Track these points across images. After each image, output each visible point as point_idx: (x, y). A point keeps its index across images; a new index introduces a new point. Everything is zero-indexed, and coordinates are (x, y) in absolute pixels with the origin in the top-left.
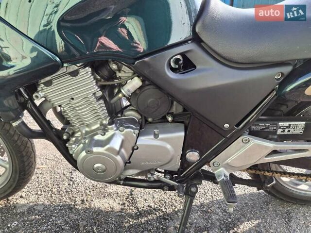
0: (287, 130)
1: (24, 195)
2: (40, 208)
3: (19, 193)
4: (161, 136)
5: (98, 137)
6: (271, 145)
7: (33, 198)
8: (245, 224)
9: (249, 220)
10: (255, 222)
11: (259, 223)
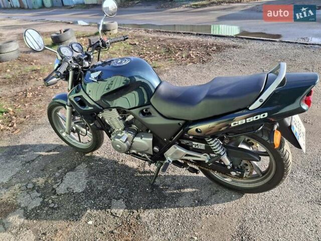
0: (197, 146)
1: (99, 152)
2: (104, 160)
3: (97, 151)
4: (143, 139)
5: (119, 135)
6: (184, 152)
7: (102, 155)
8: (189, 189)
9: (192, 188)
10: (194, 190)
11: (196, 191)
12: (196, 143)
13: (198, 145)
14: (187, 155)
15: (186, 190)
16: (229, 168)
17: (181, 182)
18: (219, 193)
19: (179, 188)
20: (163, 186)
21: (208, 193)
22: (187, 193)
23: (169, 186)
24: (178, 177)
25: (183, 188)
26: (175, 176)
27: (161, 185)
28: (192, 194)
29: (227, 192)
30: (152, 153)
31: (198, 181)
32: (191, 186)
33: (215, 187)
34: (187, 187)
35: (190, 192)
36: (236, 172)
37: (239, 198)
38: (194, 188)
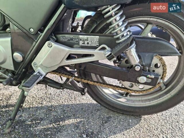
0: (86, 42)
8: (71, 120)
9: (76, 118)
10: (79, 120)
11: (81, 121)
12: (85, 37)
13: (87, 40)
14: (70, 57)
15: (67, 122)
16: (138, 69)
17: (59, 112)
18: (112, 119)
19: (57, 120)
20: (32, 121)
21: (99, 122)
22: (69, 125)
23: (42, 119)
24: (55, 107)
25: (63, 120)
26: (51, 106)
27: (29, 120)
28: (76, 126)
29: (121, 117)
30: (12, 68)
31: (82, 109)
32: (74, 115)
33: (105, 113)
34: (69, 117)
35: (73, 124)
36: (146, 76)
37: (138, 123)
38: (79, 117)
